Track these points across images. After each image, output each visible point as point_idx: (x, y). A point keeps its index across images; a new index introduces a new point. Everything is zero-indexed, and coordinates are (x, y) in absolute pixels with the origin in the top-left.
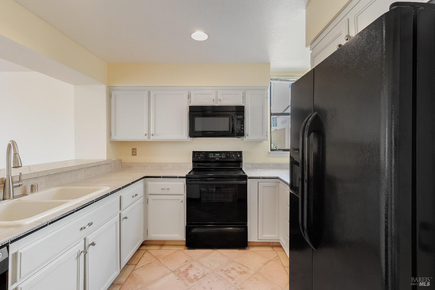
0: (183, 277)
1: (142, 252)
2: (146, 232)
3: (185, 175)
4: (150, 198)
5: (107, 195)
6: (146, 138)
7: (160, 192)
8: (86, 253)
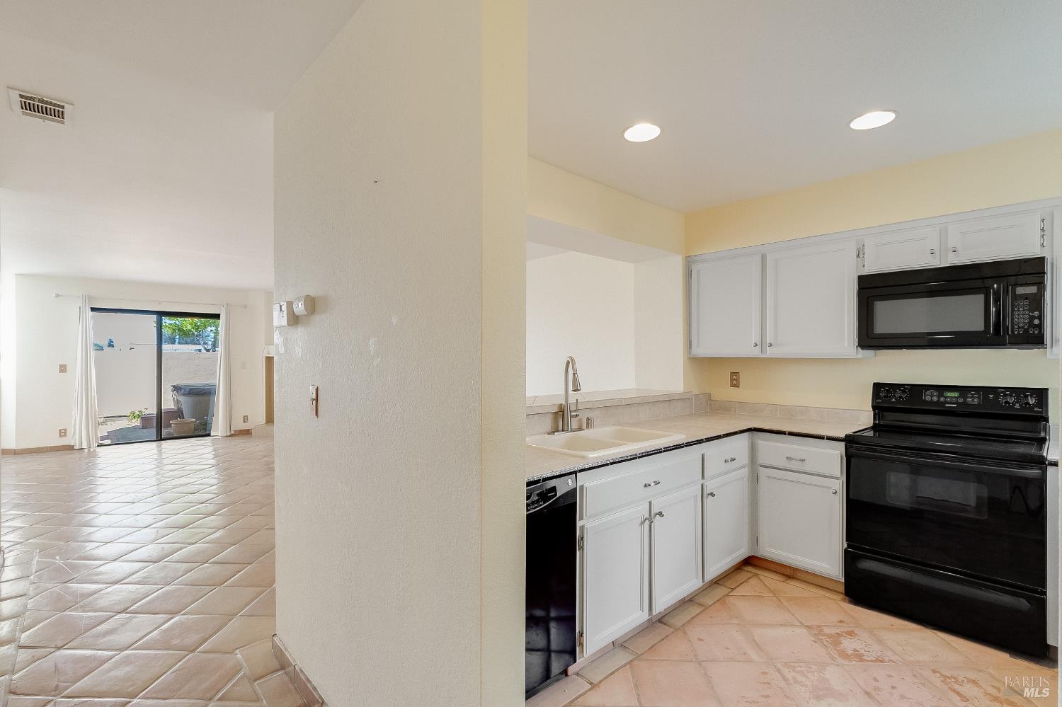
0: (826, 643)
1: (742, 576)
2: (755, 540)
3: (843, 436)
4: (763, 472)
5: (680, 446)
6: (756, 352)
7: (783, 463)
8: (652, 522)
